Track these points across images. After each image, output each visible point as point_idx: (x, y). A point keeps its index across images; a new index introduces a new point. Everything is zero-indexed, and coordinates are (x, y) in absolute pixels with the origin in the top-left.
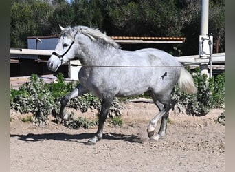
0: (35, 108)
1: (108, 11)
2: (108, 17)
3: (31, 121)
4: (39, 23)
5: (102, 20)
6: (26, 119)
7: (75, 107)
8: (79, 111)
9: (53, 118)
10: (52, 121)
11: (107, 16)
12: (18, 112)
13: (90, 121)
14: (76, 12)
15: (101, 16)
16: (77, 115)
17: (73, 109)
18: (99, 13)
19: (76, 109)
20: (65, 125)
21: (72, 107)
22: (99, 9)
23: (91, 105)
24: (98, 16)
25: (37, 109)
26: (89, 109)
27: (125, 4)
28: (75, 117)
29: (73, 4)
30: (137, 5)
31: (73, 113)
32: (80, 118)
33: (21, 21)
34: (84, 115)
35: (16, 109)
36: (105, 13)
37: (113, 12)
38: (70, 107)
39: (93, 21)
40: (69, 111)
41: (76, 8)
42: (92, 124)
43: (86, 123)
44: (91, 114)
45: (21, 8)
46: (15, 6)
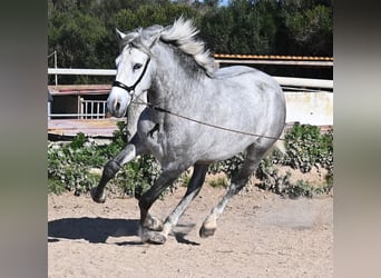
0: (230, 165)
1: (284, 19)
2: (285, 28)
3: (225, 186)
5: (274, 32)
6: (217, 182)
7: (292, 165)
8: (299, 170)
9: (258, 182)
10: (256, 185)
11: (283, 26)
13: (316, 187)
14: (236, 20)
15: (273, 26)
16: (296, 176)
17: (289, 167)
18: (270, 21)
19: (292, 167)
20: (277, 192)
21: (287, 164)
22: (270, 16)
23: (317, 161)
24: (269, 27)
25: (233, 167)
26: (313, 167)
27: (311, 8)
28: (293, 181)
30: (329, 10)
31: (289, 174)
32: (300, 182)
34: (305, 177)
36: (280, 21)
37: (292, 20)
38: (283, 164)
39: (262, 34)
40: (283, 171)
41: (236, 14)
42: (318, 190)
43: (309, 189)
44: (316, 175)
45: (150, 12)
46: (142, 9)
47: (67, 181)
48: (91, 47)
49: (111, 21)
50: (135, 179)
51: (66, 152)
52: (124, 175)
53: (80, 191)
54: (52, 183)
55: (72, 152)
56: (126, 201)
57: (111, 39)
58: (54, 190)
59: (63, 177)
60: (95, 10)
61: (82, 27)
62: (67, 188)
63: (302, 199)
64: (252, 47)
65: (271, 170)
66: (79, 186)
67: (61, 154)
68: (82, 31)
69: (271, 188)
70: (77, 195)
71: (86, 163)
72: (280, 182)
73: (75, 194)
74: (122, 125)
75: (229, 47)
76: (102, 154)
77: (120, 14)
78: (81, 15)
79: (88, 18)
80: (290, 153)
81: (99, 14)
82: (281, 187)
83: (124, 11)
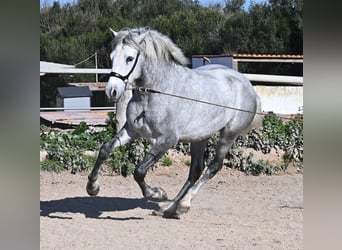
1: (297, 22)
2: (298, 30)
4: (206, 38)
5: (288, 34)
7: (255, 147)
8: (260, 151)
9: (226, 161)
10: (224, 164)
11: (296, 29)
12: (181, 153)
13: (275, 165)
14: (255, 24)
15: (288, 29)
16: (258, 156)
17: (252, 149)
18: (285, 25)
19: (255, 149)
20: (242, 170)
21: (251, 147)
22: (285, 20)
23: (276, 144)
24: (284, 29)
26: (273, 150)
28: (255, 160)
29: (251, 12)
31: (252, 154)
32: (261, 161)
33: (183, 35)
34: (266, 158)
35: (178, 149)
36: (293, 24)
38: (247, 146)
39: (278, 35)
40: (247, 152)
41: (255, 18)
42: (276, 168)
43: (268, 167)
44: (275, 156)
45: (183, 18)
46: (176, 15)
47: (65, 162)
50: (122, 160)
51: (65, 137)
52: (113, 156)
53: (75, 169)
54: (53, 163)
55: (70, 138)
56: (114, 178)
58: (54, 169)
59: (62, 158)
60: (135, 16)
62: (65, 168)
63: (263, 175)
64: (269, 47)
65: (236, 151)
66: (75, 166)
67: (60, 139)
69: (237, 166)
71: (82, 146)
72: (244, 161)
73: (72, 173)
74: (112, 115)
75: (249, 48)
76: (95, 139)
80: (253, 137)
82: (245, 166)
83: (160, 16)
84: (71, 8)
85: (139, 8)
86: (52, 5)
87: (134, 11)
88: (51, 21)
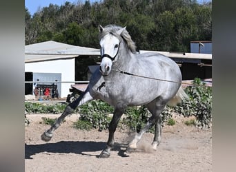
0: (198, 111)
3: (194, 124)
6: (189, 122)
12: (182, 115)
25: (200, 113)
33: (184, 26)
35: (180, 112)
45: (184, 13)
46: (178, 11)
47: (94, 122)
48: (144, 36)
49: (158, 19)
50: (137, 121)
51: (94, 104)
52: (130, 118)
53: (102, 128)
54: (84, 123)
55: (97, 104)
57: (157, 31)
58: (85, 128)
59: (91, 120)
60: (148, 11)
61: (139, 23)
62: (94, 127)
66: (101, 125)
67: (90, 105)
68: (139, 26)
70: (100, 131)
71: (106, 111)
73: (99, 130)
77: (164, 14)
78: (139, 15)
79: (143, 17)
81: (150, 14)
83: (166, 12)
84: (98, 6)
85: (151, 6)
86: (84, 3)
87: (147, 7)
88: (84, 16)
